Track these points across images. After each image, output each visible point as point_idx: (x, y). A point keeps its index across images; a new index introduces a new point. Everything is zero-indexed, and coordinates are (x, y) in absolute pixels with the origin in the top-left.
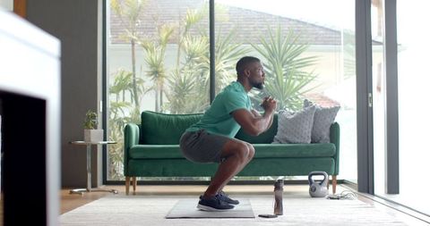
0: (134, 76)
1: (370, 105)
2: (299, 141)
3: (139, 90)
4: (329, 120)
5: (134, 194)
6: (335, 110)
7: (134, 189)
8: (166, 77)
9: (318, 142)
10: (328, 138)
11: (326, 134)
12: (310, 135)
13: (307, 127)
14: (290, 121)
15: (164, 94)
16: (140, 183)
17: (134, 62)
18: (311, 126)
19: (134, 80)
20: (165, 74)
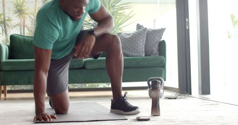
0: (4, 16)
1: (187, 28)
2: (135, 55)
3: (8, 26)
4: (157, 38)
5: (5, 99)
6: (162, 31)
7: (5, 96)
8: (27, 14)
9: (150, 55)
10: (157, 53)
11: (155, 49)
12: (144, 50)
13: (141, 44)
14: (128, 39)
15: (26, 28)
16: (10, 92)
17: (4, 6)
18: (144, 43)
19: (4, 19)
20: (27, 12)
